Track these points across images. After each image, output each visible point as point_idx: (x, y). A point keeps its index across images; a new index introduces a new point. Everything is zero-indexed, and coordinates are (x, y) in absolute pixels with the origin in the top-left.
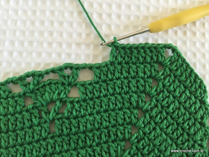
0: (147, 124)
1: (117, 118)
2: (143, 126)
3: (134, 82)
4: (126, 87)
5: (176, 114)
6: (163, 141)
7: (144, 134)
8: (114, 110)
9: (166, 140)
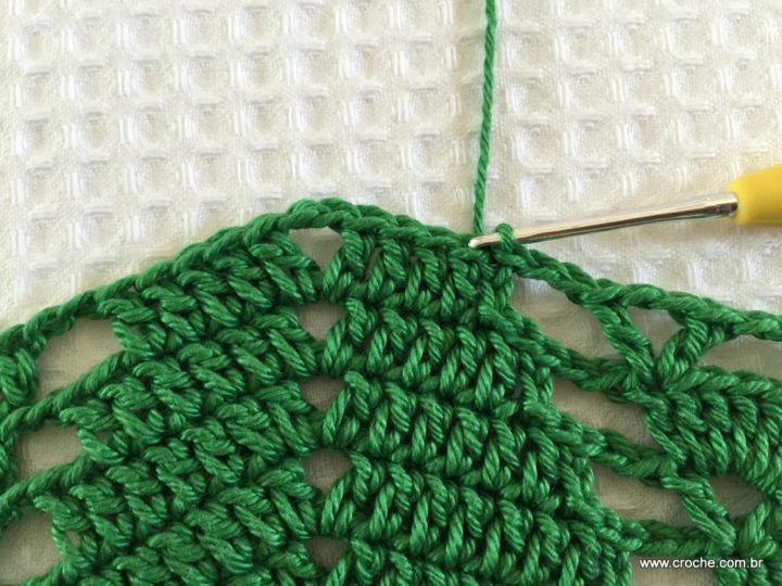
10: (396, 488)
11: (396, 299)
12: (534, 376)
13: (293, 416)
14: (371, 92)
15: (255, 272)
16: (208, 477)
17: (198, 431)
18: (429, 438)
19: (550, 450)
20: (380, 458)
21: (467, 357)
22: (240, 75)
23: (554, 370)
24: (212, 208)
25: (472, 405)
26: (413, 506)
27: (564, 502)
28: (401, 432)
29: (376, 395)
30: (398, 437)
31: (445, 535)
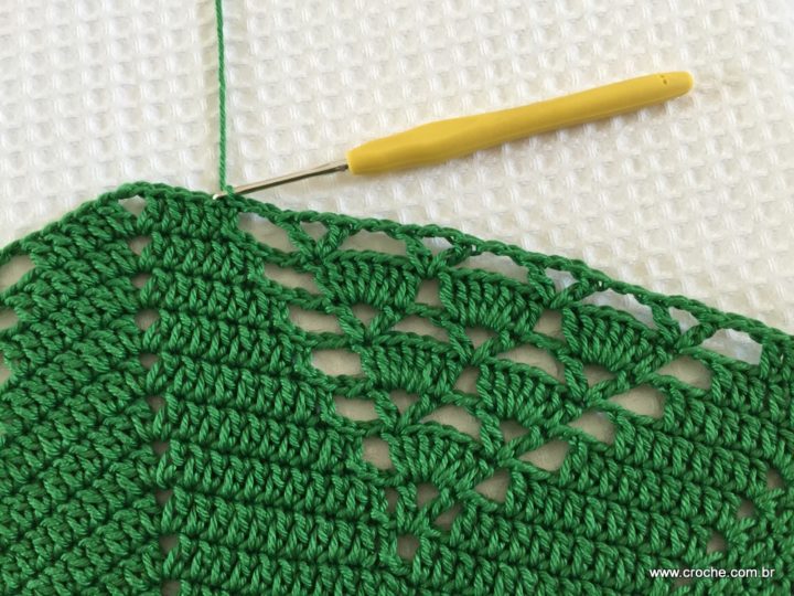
0: (189, 512)
1: (105, 546)
2: (180, 521)
3: (101, 436)
4: (91, 460)
5: (247, 441)
6: (250, 523)
7: (194, 536)
8: (90, 531)
9: (254, 515)
10: (182, 325)
11: (177, 230)
12: (253, 262)
13: (126, 293)
14: (161, 127)
15: (101, 222)
16: (82, 325)
17: (75, 302)
18: (198, 298)
19: (262, 298)
20: (173, 310)
21: (216, 256)
22: (91, 125)
23: (264, 258)
24: (79, 194)
25: (220, 279)
26: (192, 332)
27: (272, 323)
28: (184, 297)
29: (168, 279)
30: (181, 299)
31: (209, 345)
